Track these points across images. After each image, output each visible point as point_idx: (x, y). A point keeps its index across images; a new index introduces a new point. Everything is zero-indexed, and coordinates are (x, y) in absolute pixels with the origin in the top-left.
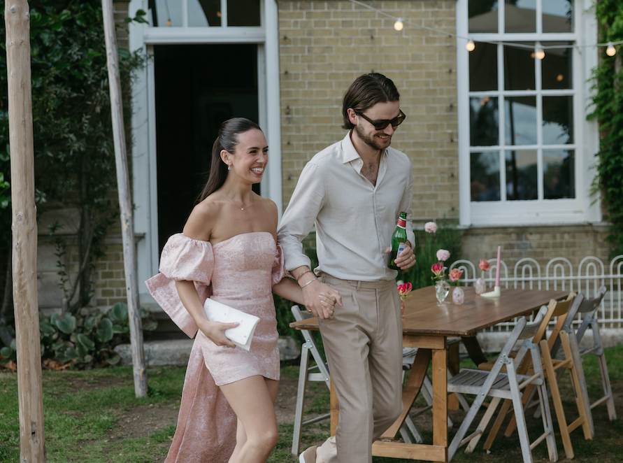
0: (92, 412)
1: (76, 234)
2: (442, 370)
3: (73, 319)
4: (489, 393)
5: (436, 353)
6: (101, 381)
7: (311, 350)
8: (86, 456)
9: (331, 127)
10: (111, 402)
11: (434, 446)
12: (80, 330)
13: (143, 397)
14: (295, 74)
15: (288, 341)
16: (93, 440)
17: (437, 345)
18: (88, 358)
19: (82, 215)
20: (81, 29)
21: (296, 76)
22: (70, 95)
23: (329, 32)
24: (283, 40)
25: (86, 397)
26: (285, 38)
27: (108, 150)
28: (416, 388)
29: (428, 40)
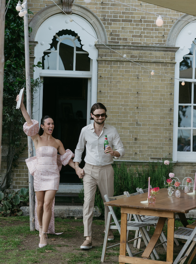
0: (11, 237)
1: (6, 157)
2: (172, 227)
3: (3, 194)
4: (193, 239)
5: (170, 220)
6: (14, 222)
7: (112, 215)
8: (9, 257)
9: (118, 116)
10: (19, 232)
11: (167, 262)
12: (5, 199)
13: (33, 231)
14: (104, 92)
15: (96, 209)
16: (12, 250)
17: (170, 216)
18: (9, 212)
19: (9, 149)
20: (14, 68)
21: (105, 93)
22: (8, 97)
23: (120, 75)
24: (100, 77)
25: (8, 229)
26: (101, 77)
27: (22, 121)
28: (159, 235)
29: (162, 80)
